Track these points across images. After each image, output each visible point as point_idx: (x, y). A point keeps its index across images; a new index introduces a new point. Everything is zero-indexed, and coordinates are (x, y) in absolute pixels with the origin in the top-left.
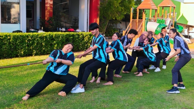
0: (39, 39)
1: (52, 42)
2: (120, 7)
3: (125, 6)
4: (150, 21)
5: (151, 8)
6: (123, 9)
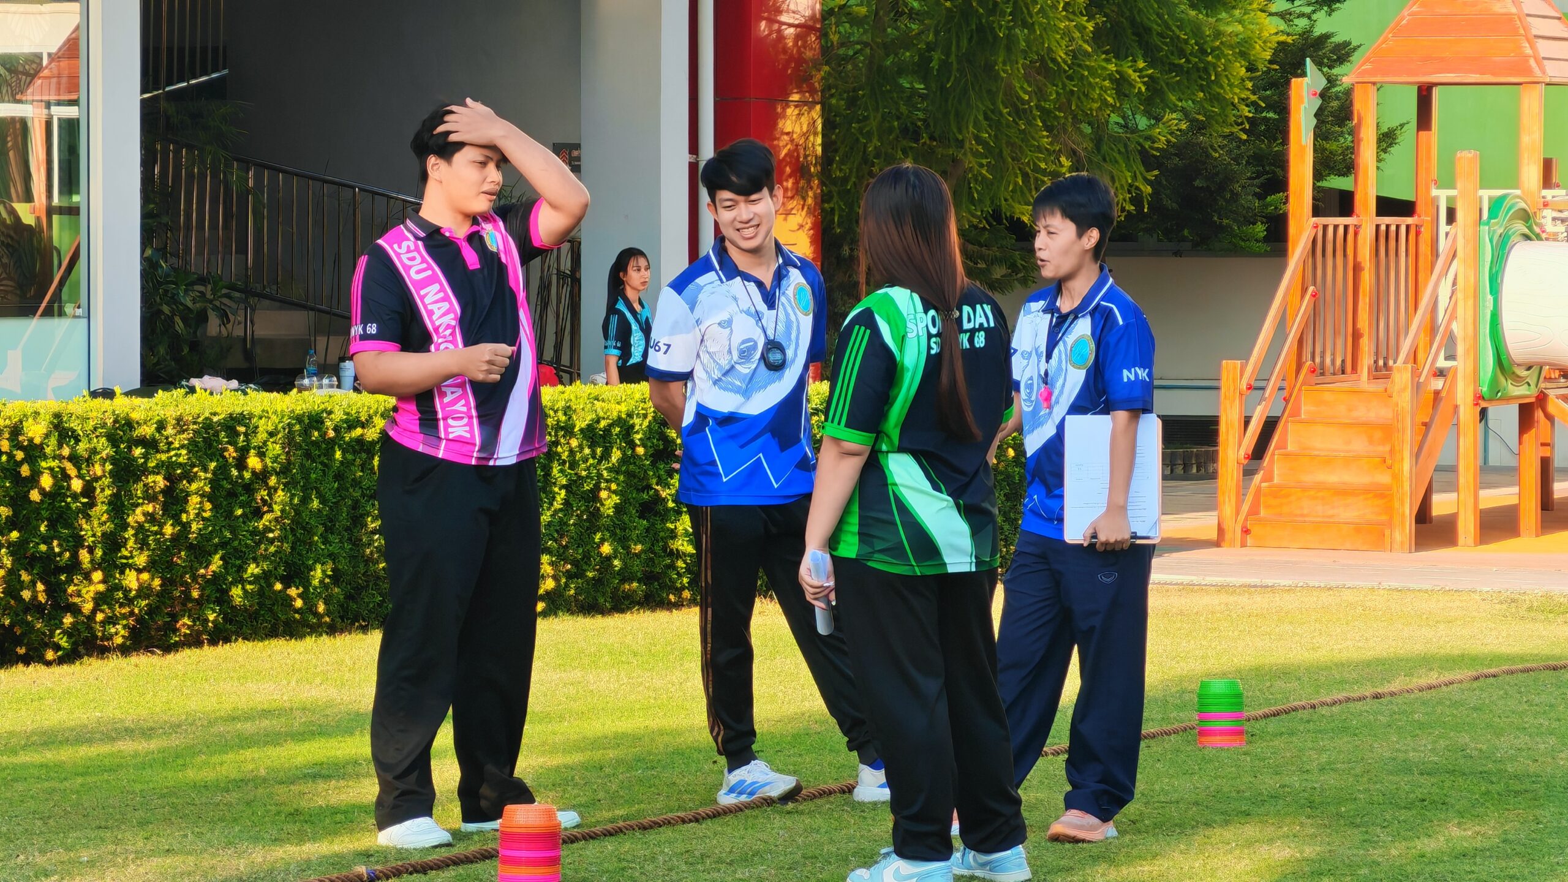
0: (581, 447)
2: (1097, 61)
3: (1157, 40)
4: (1527, 237)
5: (1528, 71)
6: (1134, 76)
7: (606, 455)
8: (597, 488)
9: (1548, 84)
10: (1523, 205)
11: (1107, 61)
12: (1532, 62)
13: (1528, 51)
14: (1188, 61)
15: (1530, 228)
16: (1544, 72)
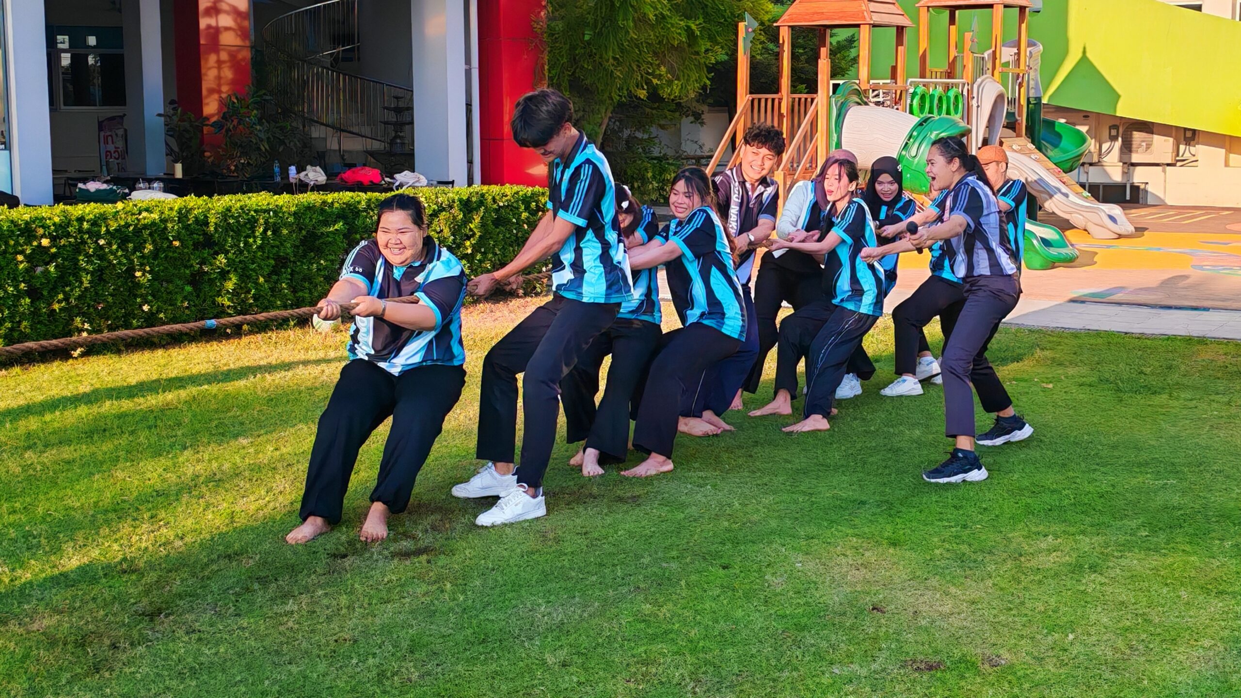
1: (203, 262)
2: (676, 20)
3: (709, 10)
4: (859, 104)
5: (865, 19)
6: (694, 27)
7: (139, 247)
8: (131, 270)
9: (874, 26)
10: (857, 87)
11: (681, 20)
12: (865, 13)
13: (864, 8)
14: (725, 20)
15: (861, 99)
16: (871, 19)
